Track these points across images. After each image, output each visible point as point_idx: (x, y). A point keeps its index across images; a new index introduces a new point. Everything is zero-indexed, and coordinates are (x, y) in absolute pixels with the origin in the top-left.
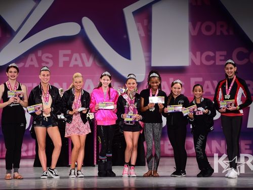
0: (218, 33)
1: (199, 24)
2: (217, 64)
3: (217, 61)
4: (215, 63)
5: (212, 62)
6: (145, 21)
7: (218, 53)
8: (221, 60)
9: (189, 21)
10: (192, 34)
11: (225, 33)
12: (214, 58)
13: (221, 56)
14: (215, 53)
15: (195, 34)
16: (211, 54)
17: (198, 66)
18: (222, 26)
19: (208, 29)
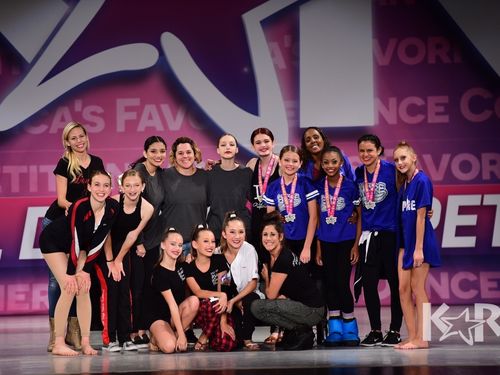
0: (432, 61)
1: (392, 42)
2: (430, 121)
3: (429, 115)
4: (426, 119)
5: (420, 118)
6: (287, 40)
7: (432, 100)
8: (437, 114)
9: (374, 37)
10: (381, 64)
11: (446, 60)
12: (423, 110)
13: (437, 105)
14: (426, 101)
15: (386, 61)
16: (419, 101)
17: (392, 126)
18: (438, 46)
19: (412, 51)
